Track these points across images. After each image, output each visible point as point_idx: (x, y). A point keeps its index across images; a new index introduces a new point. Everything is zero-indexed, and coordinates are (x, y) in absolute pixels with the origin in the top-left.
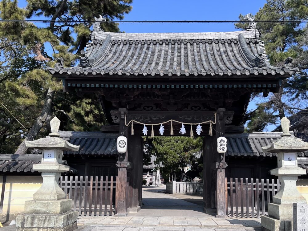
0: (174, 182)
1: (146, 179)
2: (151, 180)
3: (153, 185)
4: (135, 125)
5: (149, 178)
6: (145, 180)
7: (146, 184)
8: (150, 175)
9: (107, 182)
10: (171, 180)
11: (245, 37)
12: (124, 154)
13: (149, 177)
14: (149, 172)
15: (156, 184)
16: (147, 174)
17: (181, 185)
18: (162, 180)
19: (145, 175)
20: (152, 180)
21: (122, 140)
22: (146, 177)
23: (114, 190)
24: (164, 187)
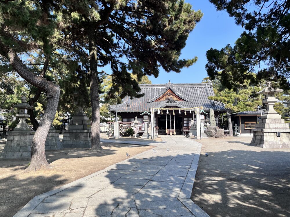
1: (133, 128)
2: (140, 128)
3: (144, 136)
5: (137, 126)
6: (131, 129)
7: (134, 135)
8: (139, 122)
13: (137, 124)
14: (138, 118)
15: (149, 136)
16: (135, 120)
19: (132, 121)
20: (142, 129)
22: (134, 124)
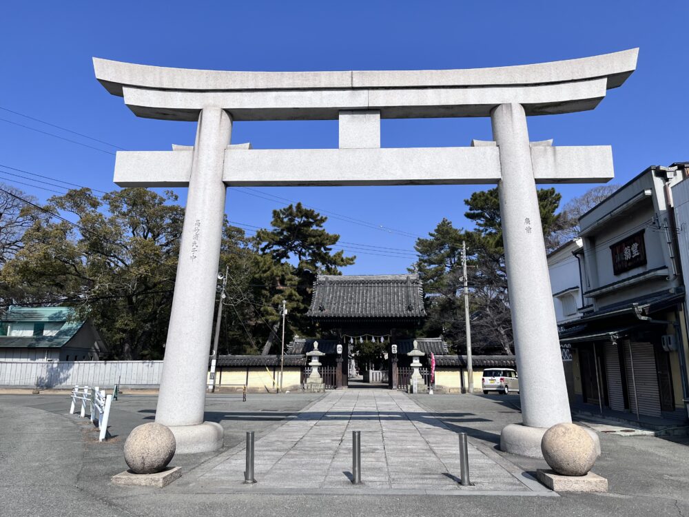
0: (371, 371)
4: (346, 337)
9: (331, 370)
10: (368, 369)
11: (411, 278)
12: (340, 355)
17: (378, 374)
18: (357, 370)
21: (339, 347)
23: (335, 375)
24: (361, 377)
